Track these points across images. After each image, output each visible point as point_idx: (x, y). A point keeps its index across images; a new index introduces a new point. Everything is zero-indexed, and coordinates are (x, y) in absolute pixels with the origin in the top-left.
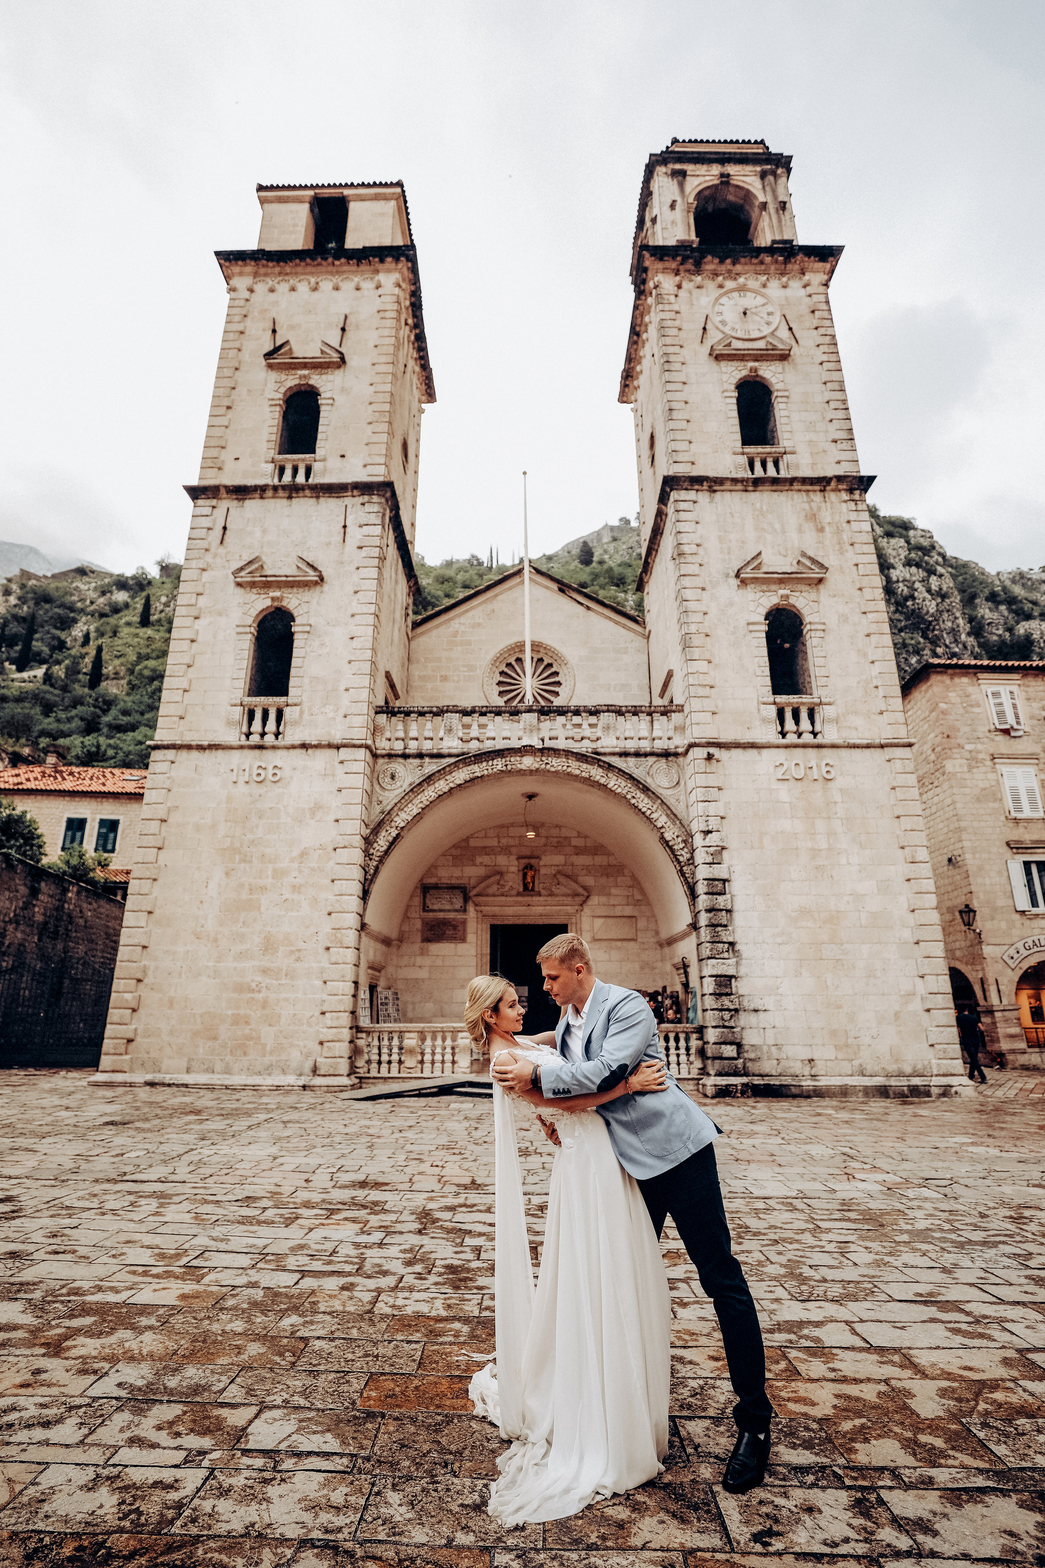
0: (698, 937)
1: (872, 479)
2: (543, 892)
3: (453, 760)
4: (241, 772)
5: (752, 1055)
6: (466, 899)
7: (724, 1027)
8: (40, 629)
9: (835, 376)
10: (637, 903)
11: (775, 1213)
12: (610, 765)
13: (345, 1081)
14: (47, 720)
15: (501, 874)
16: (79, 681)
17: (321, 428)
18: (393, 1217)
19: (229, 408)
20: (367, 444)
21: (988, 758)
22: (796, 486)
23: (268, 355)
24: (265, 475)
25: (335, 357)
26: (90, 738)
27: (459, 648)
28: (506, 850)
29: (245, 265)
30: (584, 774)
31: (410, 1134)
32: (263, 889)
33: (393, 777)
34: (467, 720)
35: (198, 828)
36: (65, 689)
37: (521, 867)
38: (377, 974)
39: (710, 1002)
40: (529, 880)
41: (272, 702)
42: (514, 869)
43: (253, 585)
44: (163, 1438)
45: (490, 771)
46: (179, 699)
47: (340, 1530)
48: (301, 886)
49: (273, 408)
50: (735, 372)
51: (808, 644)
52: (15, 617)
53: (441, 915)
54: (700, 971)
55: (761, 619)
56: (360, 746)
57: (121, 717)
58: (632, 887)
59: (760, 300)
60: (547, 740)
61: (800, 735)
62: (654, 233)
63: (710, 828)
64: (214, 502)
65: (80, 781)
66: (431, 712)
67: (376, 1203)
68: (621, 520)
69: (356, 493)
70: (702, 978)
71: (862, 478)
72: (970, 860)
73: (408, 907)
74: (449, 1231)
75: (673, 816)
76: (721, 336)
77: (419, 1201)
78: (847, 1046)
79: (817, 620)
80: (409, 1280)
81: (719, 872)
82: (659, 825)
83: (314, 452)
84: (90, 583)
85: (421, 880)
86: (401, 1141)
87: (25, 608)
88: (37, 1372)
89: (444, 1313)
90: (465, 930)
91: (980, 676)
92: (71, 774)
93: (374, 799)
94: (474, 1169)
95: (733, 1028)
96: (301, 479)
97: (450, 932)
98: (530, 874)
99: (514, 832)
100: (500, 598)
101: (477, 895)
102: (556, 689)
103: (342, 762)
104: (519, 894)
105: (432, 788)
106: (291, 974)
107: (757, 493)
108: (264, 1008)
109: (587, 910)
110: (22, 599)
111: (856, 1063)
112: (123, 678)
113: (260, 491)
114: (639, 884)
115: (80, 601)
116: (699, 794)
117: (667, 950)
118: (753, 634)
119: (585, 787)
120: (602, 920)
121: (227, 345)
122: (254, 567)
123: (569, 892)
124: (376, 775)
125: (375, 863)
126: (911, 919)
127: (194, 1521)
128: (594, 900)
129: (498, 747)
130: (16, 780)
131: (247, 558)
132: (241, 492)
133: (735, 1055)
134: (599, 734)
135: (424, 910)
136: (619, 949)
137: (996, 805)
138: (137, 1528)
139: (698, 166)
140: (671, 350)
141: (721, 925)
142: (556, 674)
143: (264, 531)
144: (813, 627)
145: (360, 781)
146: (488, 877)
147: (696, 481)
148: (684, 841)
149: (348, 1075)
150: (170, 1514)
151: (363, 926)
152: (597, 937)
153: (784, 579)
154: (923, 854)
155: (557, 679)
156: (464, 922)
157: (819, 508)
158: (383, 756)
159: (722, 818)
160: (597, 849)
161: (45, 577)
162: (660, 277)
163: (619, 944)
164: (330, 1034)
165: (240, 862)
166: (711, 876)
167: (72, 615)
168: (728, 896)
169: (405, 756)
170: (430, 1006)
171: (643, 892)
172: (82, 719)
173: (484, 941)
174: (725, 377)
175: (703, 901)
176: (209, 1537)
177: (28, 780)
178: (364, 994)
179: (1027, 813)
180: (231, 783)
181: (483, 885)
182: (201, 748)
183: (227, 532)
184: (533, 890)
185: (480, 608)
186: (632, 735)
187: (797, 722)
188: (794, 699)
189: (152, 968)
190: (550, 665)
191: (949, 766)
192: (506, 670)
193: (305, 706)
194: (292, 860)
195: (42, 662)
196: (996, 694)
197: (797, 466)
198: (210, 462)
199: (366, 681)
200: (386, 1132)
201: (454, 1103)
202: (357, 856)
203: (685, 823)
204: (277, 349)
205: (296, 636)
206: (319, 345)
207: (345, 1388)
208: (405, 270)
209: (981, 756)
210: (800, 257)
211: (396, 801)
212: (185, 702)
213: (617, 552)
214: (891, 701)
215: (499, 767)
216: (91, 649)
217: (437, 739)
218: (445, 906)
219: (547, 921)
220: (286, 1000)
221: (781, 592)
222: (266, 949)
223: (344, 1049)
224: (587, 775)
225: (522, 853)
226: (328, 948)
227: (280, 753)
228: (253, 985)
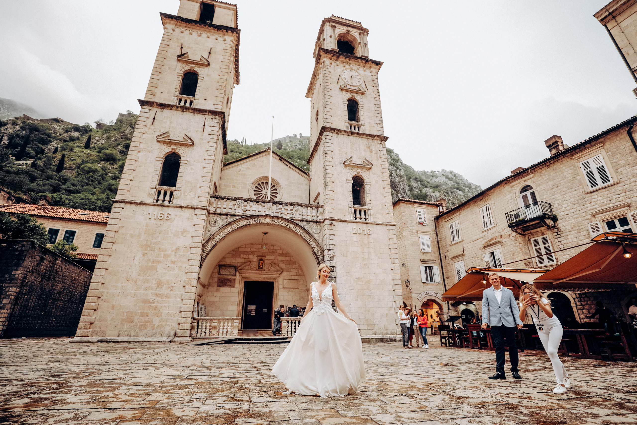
1: (387, 138)
2: (266, 269)
3: (239, 217)
4: (153, 215)
6: (236, 271)
8: (32, 143)
9: (378, 103)
10: (300, 275)
12: (297, 224)
13: (187, 339)
14: (33, 184)
15: (250, 262)
16: (51, 168)
17: (197, 88)
19: (160, 73)
20: (216, 97)
21: (416, 232)
22: (365, 136)
23: (179, 56)
24: (173, 101)
25: (206, 62)
26: (55, 194)
27: (241, 176)
28: (253, 253)
29: (172, 20)
32: (159, 262)
33: (215, 222)
34: (245, 203)
35: (132, 236)
36: (43, 171)
37: (258, 260)
38: (200, 298)
40: (261, 264)
41: (169, 189)
42: (255, 260)
43: (164, 142)
45: (253, 223)
46: (128, 183)
48: (175, 261)
49: (179, 77)
50: (347, 96)
51: (365, 189)
52: (18, 136)
53: (226, 277)
55: (351, 179)
56: (204, 209)
57: (72, 187)
58: (298, 269)
59: (357, 74)
60: (274, 213)
61: (361, 219)
62: (324, 44)
63: (330, 249)
64: (151, 108)
65: (57, 213)
66: (232, 199)
68: (294, 135)
69: (210, 114)
71: (385, 137)
72: (409, 265)
73: (213, 272)
75: (317, 243)
76: (344, 83)
78: (371, 325)
79: (368, 181)
81: (333, 264)
82: (312, 246)
83: (194, 96)
84: (60, 126)
85: (219, 263)
87: (24, 132)
90: (234, 283)
91: (415, 205)
92: (52, 209)
93: (207, 230)
96: (188, 105)
97: (229, 283)
98: (261, 262)
99: (256, 246)
100: (258, 159)
101: (241, 269)
102: (276, 195)
103: (196, 215)
104: (256, 270)
105: (230, 227)
106: (168, 296)
107: (352, 137)
108: (155, 310)
109: (282, 277)
110: (23, 128)
111: (373, 331)
112: (73, 170)
113: (171, 107)
114: (301, 268)
115: (54, 133)
116: (327, 236)
118: (348, 184)
119: (287, 231)
120: (287, 281)
121: (161, 49)
122: (166, 135)
123: (275, 270)
124: (208, 221)
125: (206, 254)
126: (392, 282)
128: (284, 273)
129: (256, 214)
130: (23, 210)
131: (163, 131)
132: (163, 106)
134: (294, 213)
135: (219, 274)
136: (292, 291)
137: (418, 247)
139: (340, 26)
140: (327, 84)
143: (171, 122)
144: (367, 184)
145: (203, 222)
146: (245, 263)
147: (333, 130)
148: (321, 253)
149: (189, 337)
151: (199, 278)
152: (285, 287)
153: (359, 166)
154: (397, 261)
155: (276, 191)
156: (235, 280)
157: (371, 145)
158: (212, 214)
159: (334, 245)
160: (287, 255)
161: (37, 120)
162: (325, 59)
163: (292, 290)
164: (183, 320)
165: (149, 251)
167: (49, 139)
168: (335, 273)
169: (221, 214)
170: (218, 312)
171: (302, 271)
172: (51, 185)
173: (242, 287)
174: (344, 97)
177: (30, 210)
178: (196, 305)
179: (426, 250)
180: (148, 219)
181: (243, 266)
182: (136, 204)
183: (155, 120)
184: (262, 268)
185: (250, 162)
186: (305, 214)
187: (360, 215)
188: (360, 207)
189: (105, 293)
190: (274, 186)
191: (405, 233)
192: (258, 186)
193: (182, 191)
194: (172, 251)
195: (31, 157)
196: (419, 211)
197: (365, 130)
198: (150, 92)
199: (208, 185)
202: (200, 251)
203: (322, 246)
204: (182, 55)
205: (181, 164)
206: (200, 57)
208: (235, 37)
209: (414, 231)
210: (370, 62)
211: (216, 231)
212: (131, 185)
213: (291, 146)
214: (390, 210)
215: (257, 222)
216: (59, 156)
217: (233, 209)
218: (227, 273)
219: (266, 280)
220: (165, 306)
221: (358, 171)
222: (158, 286)
223: (188, 326)
224: (288, 227)
225: (258, 254)
226: (184, 286)
227: (170, 209)
228: (151, 300)
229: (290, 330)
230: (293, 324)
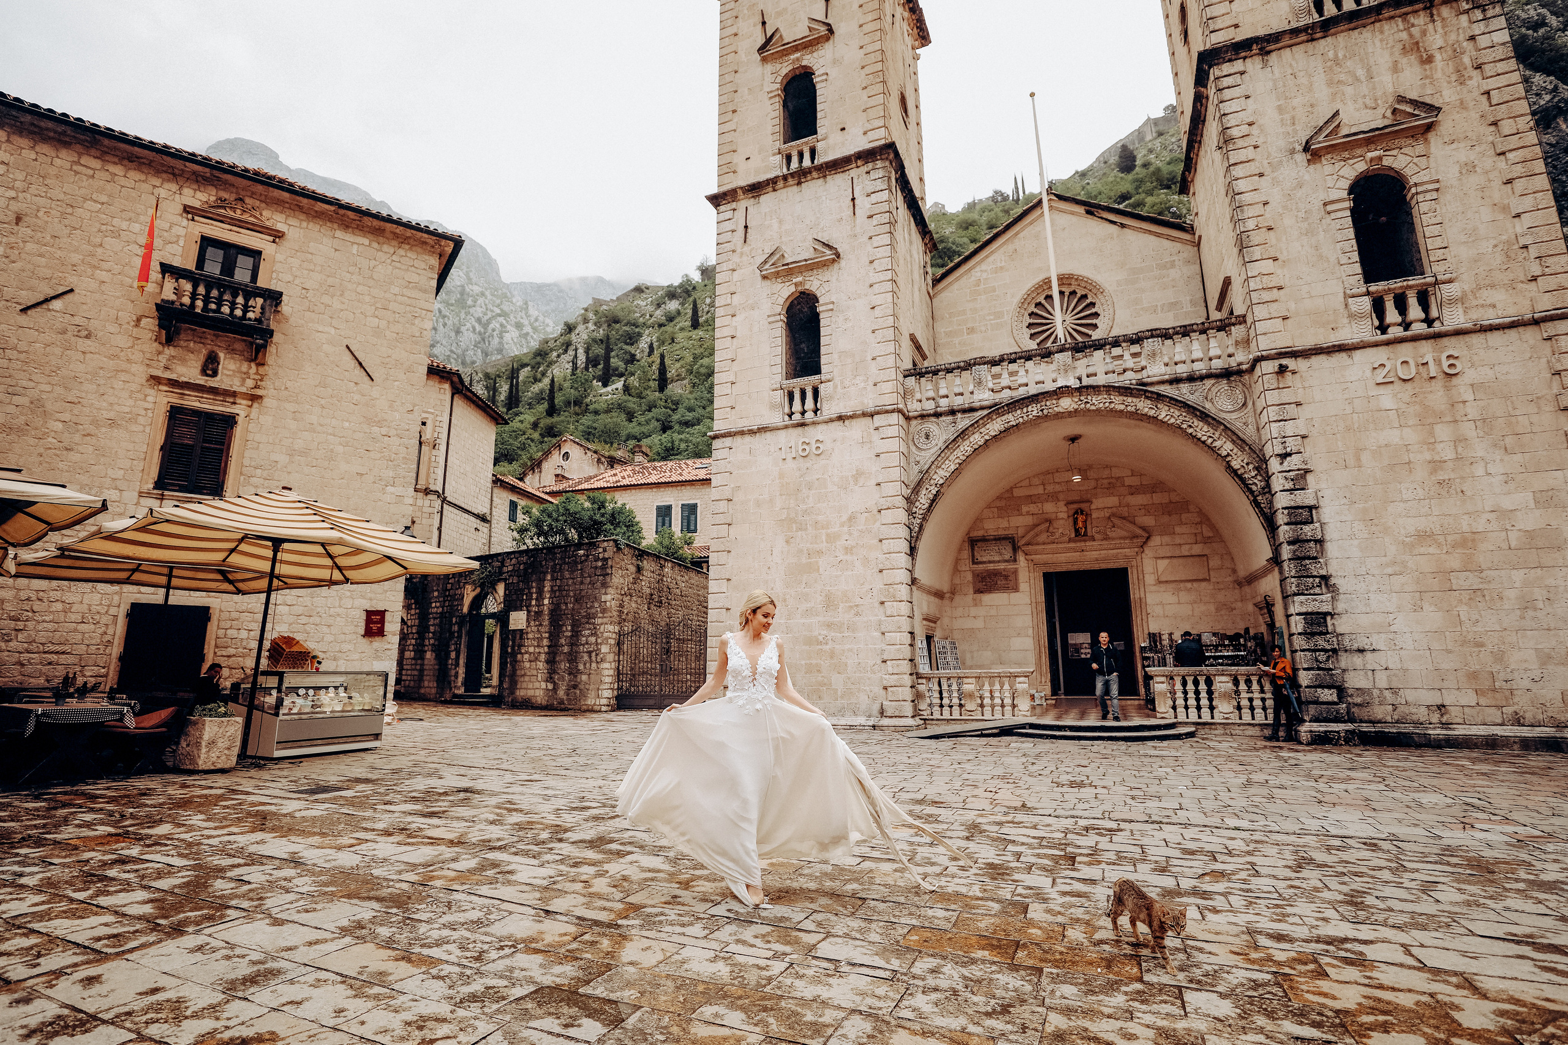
0: (1281, 572)
2: (1097, 536)
3: (985, 412)
4: (788, 449)
5: (1359, 700)
6: (1015, 549)
7: (1319, 669)
8: (615, 348)
10: (1206, 541)
11: (1352, 851)
12: (1158, 395)
13: (910, 722)
14: (631, 425)
15: (1050, 521)
16: (650, 387)
18: (945, 826)
19: (734, 111)
20: (865, 110)
23: (762, 49)
24: (774, 167)
25: (823, 30)
26: (665, 435)
27: (983, 297)
28: (1053, 497)
30: (1129, 408)
31: (968, 767)
32: (820, 553)
33: (927, 437)
34: (996, 369)
35: (758, 504)
36: (640, 396)
37: (1071, 513)
38: (932, 625)
39: (1299, 642)
40: (1080, 524)
41: (809, 382)
42: (1064, 515)
43: (777, 275)
44: (758, 942)
45: (1026, 418)
46: (729, 391)
47: (880, 1009)
48: (853, 547)
49: (773, 100)
51: (1415, 212)
52: (596, 341)
53: (991, 566)
54: (1286, 608)
55: (1345, 194)
57: (687, 414)
58: (1201, 523)
60: (1084, 379)
61: (1407, 326)
63: (1288, 450)
64: (734, 205)
65: (663, 474)
66: (958, 368)
67: (930, 816)
68: (1168, 109)
69: (859, 162)
70: (1288, 616)
73: (957, 561)
74: (994, 840)
75: (1240, 441)
77: (970, 816)
79: (1426, 179)
80: (953, 870)
81: (1305, 498)
82: (1224, 453)
83: (815, 132)
84: (646, 299)
85: (968, 533)
86: (959, 771)
87: (601, 331)
88: (675, 897)
89: (980, 895)
90: (1016, 580)
92: (655, 468)
93: (911, 460)
94: (1026, 796)
95: (1331, 670)
96: (807, 162)
97: (1001, 582)
98: (1081, 518)
99: (1059, 477)
100: (1021, 235)
102: (1094, 321)
103: (877, 429)
104: (1070, 541)
105: (967, 442)
106: (852, 628)
107: (1329, 39)
108: (832, 657)
109: (1148, 552)
110: (598, 324)
111: (1508, 710)
112: (684, 379)
113: (773, 183)
114: (1208, 519)
115: (642, 316)
116: (1272, 413)
117: (1247, 589)
118: (1333, 215)
119: (1132, 423)
120: (1166, 561)
121: (724, 51)
122: (776, 258)
123: (1125, 534)
124: (910, 437)
125: (919, 521)
127: (779, 988)
128: (1156, 540)
129: (1031, 393)
130: (615, 479)
131: (768, 252)
132: (756, 189)
133: (1336, 700)
134: (1143, 363)
135: (974, 563)
136: (1189, 590)
138: (743, 986)
141: (1309, 558)
142: (1093, 304)
143: (781, 222)
144: (1420, 189)
145: (896, 445)
146: (1036, 525)
147: (1241, 48)
148: (1256, 468)
149: (913, 717)
150: (764, 982)
151: (914, 581)
152: (1163, 579)
153: (1374, 138)
155: (1093, 310)
156: (1016, 572)
157: (1423, 33)
158: (916, 418)
159: (1304, 437)
160: (1157, 487)
161: (612, 301)
163: (1189, 585)
164: (892, 680)
165: (797, 531)
166: (1293, 504)
167: (637, 330)
168: (1317, 525)
169: (937, 415)
170: (988, 654)
171: (1213, 527)
172: (657, 420)
173: (1038, 589)
175: (1284, 532)
176: (789, 997)
177: (623, 478)
178: (920, 643)
180: (780, 460)
181: (1032, 533)
182: (752, 432)
183: (749, 230)
184: (1085, 534)
185: (1002, 250)
186: (1184, 358)
187: (1402, 311)
188: (1397, 284)
190: (1085, 297)
192: (1036, 310)
193: (837, 381)
194: (842, 525)
195: (621, 375)
198: (725, 169)
200: (946, 763)
201: (1014, 742)
202: (902, 516)
203: (1254, 447)
204: (768, 41)
205: (821, 316)
206: (807, 23)
207: (892, 932)
211: (932, 459)
212: (734, 393)
213: (1166, 149)
214: (1550, 261)
215: (1034, 413)
216: (656, 358)
217: (967, 395)
218: (994, 558)
219: (1104, 566)
220: (850, 650)
221: (1370, 155)
222: (828, 606)
223: (907, 693)
224: (1133, 409)
225: (1070, 499)
226: (882, 603)
227: (821, 427)
228: (821, 638)
229: (1180, 702)
230: (1190, 687)
